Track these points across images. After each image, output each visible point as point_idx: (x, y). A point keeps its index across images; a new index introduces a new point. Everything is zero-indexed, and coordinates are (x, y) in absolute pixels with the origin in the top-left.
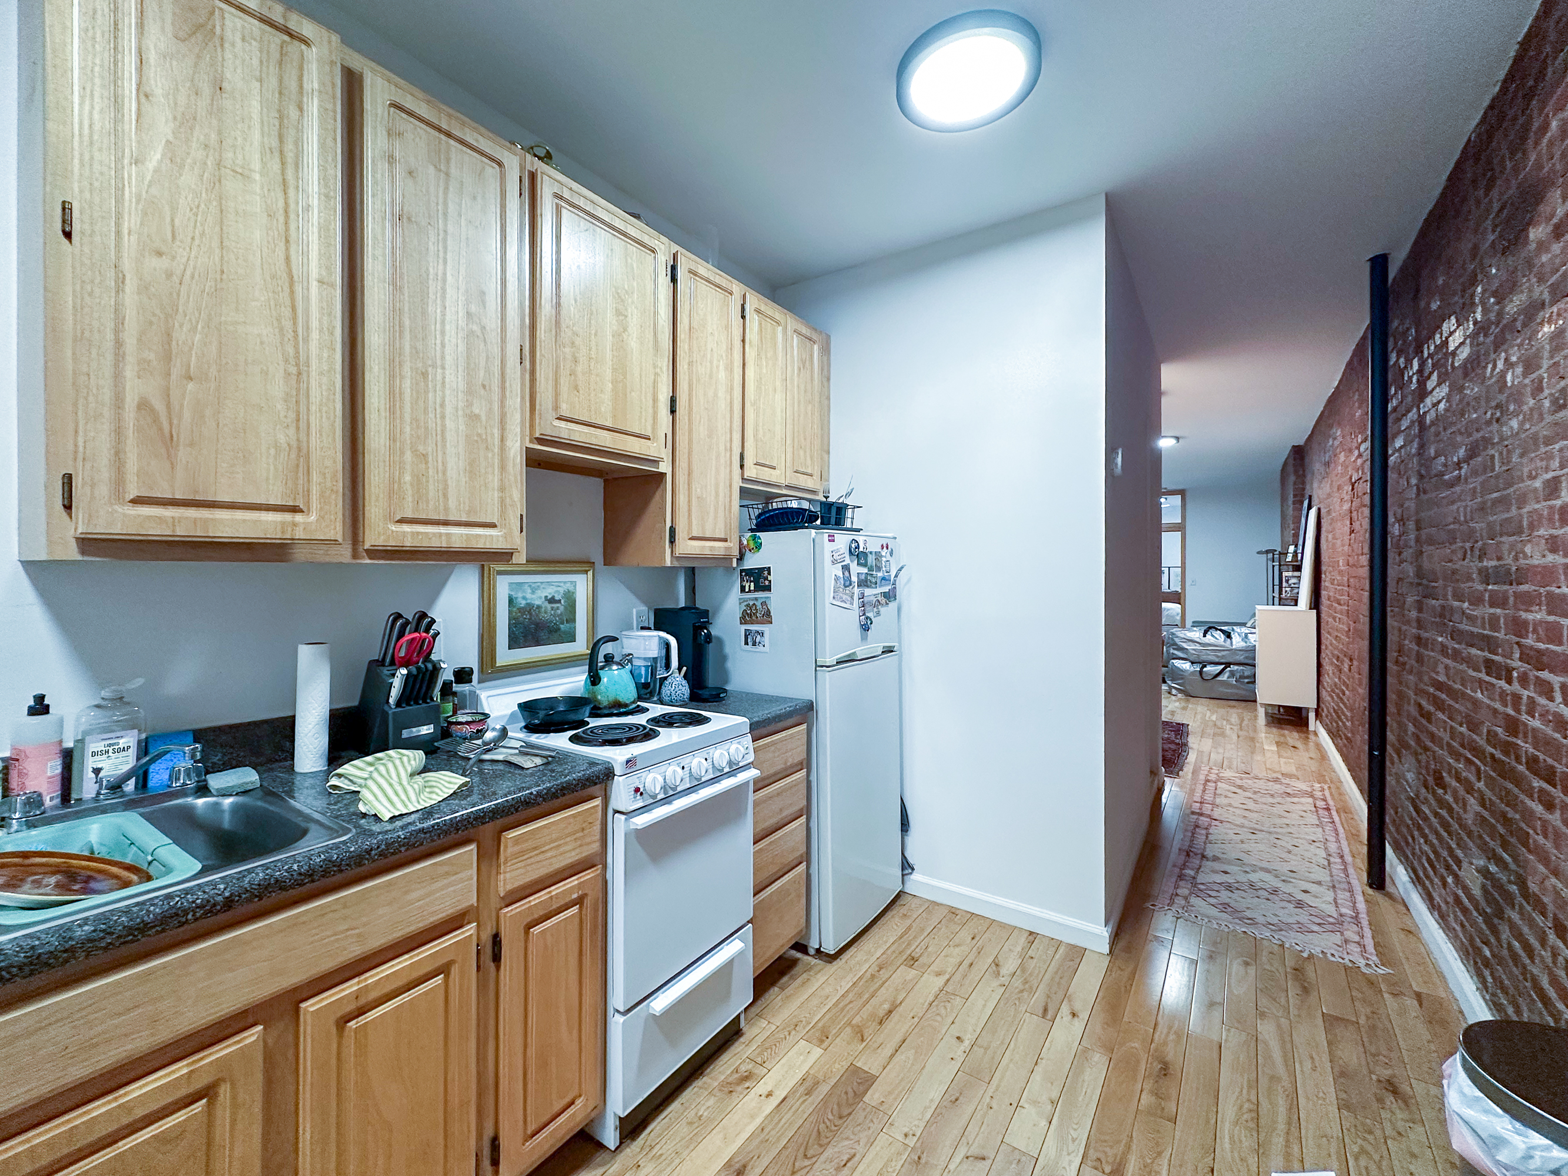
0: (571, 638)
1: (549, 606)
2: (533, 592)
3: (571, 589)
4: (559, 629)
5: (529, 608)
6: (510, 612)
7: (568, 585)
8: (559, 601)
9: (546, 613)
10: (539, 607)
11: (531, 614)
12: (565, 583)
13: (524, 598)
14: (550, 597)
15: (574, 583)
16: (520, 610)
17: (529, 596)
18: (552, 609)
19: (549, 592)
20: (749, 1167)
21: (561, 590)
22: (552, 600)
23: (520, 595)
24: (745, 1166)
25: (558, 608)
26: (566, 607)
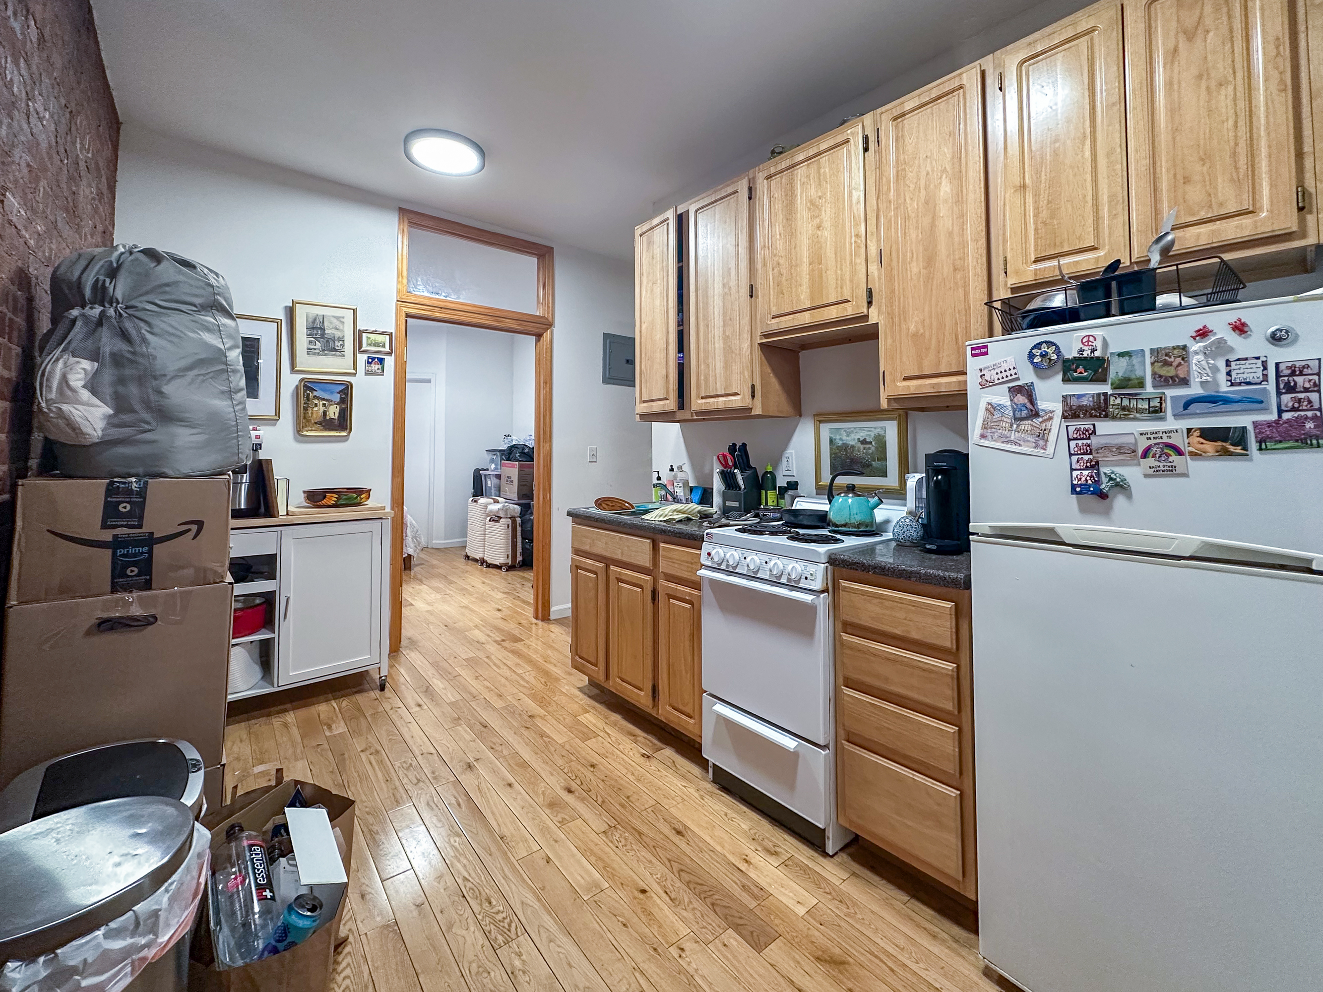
0: (884, 474)
1: (862, 447)
2: (848, 436)
3: (882, 433)
4: (871, 465)
5: (845, 447)
6: (831, 449)
7: (879, 430)
8: (871, 443)
9: (859, 451)
10: (853, 446)
11: (846, 451)
12: (875, 428)
13: (841, 439)
14: (862, 439)
15: (884, 429)
16: (838, 447)
17: (845, 438)
18: (864, 448)
19: (862, 435)
20: (681, 838)
21: (873, 434)
22: (864, 442)
23: (838, 437)
24: (683, 836)
25: (869, 448)
26: (877, 448)
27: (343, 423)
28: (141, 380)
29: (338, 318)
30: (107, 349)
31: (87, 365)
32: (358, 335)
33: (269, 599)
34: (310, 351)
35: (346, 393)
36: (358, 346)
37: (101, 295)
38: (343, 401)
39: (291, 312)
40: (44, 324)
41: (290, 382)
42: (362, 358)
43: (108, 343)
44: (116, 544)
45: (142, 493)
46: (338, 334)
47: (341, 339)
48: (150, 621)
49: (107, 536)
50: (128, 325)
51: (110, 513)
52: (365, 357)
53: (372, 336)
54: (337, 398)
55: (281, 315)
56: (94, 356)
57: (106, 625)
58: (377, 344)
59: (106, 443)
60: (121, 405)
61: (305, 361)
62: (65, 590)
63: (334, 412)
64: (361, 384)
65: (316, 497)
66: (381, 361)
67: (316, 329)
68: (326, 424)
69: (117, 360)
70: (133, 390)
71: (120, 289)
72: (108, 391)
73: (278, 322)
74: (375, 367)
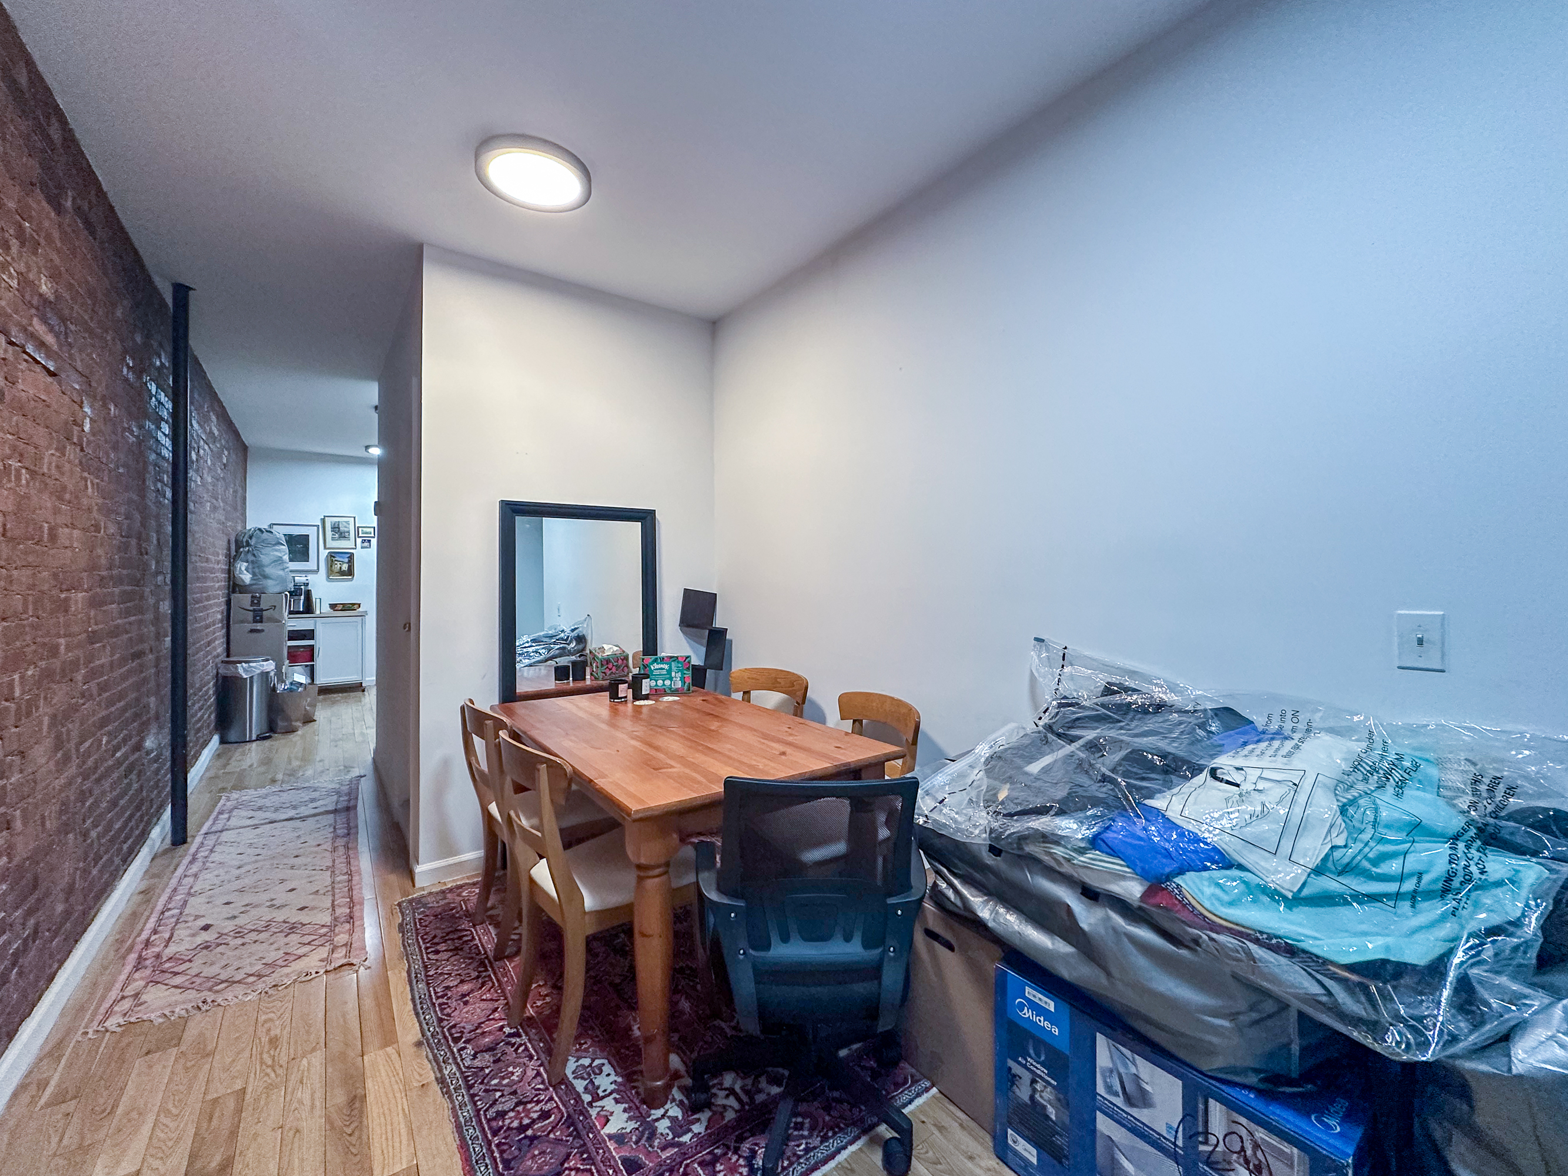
27: (350, 572)
28: (258, 567)
29: (346, 522)
30: (250, 560)
31: (245, 564)
32: (357, 530)
33: (312, 647)
34: (333, 539)
35: (351, 557)
36: (357, 535)
37: (248, 544)
38: (349, 562)
39: (323, 521)
40: (233, 553)
41: (324, 553)
42: (359, 540)
43: (251, 558)
44: (254, 611)
45: (260, 597)
46: (346, 529)
47: (349, 532)
48: (262, 631)
49: (252, 608)
50: (255, 552)
51: (252, 603)
52: (361, 539)
53: (365, 529)
54: (346, 560)
55: (319, 523)
56: (247, 562)
57: (252, 631)
58: (366, 533)
59: (251, 585)
60: (254, 574)
61: (330, 543)
62: (242, 622)
63: (345, 567)
64: (359, 553)
65: (333, 606)
66: (369, 541)
67: (336, 528)
68: (342, 573)
69: (253, 562)
70: (257, 570)
71: (253, 542)
72: (250, 570)
73: (318, 526)
74: (366, 544)
